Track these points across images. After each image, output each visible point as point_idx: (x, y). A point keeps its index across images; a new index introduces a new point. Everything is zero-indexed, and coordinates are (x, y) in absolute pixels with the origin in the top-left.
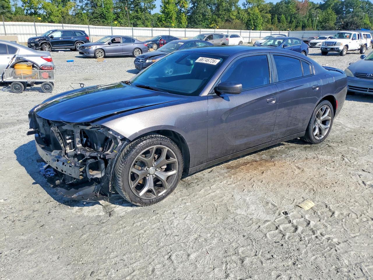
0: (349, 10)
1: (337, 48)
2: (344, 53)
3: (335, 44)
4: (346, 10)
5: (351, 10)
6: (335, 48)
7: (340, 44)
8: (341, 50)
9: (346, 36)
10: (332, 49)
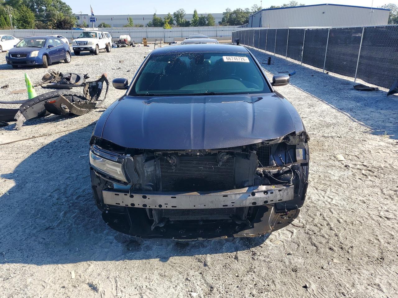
0: (41, 8)
1: (90, 48)
2: (98, 52)
3: (86, 43)
4: (38, 8)
5: (43, 7)
6: (88, 48)
7: (91, 43)
8: (95, 49)
9: (93, 35)
10: (86, 48)
